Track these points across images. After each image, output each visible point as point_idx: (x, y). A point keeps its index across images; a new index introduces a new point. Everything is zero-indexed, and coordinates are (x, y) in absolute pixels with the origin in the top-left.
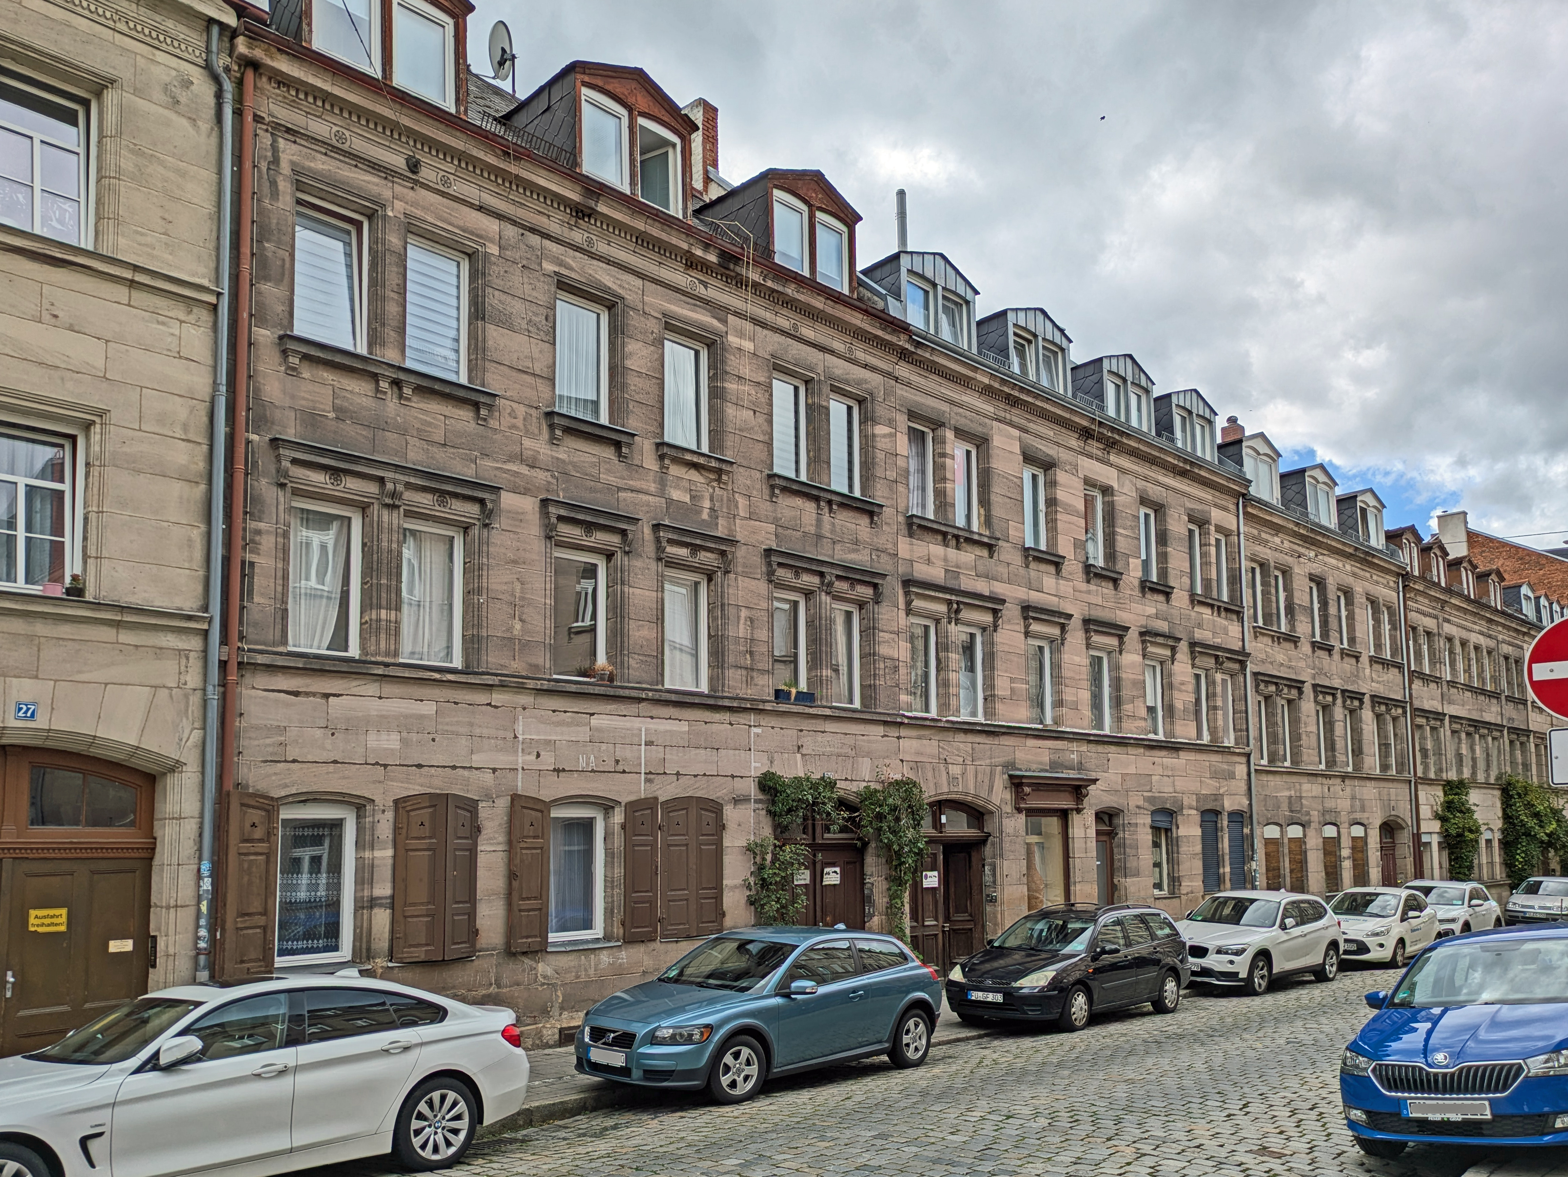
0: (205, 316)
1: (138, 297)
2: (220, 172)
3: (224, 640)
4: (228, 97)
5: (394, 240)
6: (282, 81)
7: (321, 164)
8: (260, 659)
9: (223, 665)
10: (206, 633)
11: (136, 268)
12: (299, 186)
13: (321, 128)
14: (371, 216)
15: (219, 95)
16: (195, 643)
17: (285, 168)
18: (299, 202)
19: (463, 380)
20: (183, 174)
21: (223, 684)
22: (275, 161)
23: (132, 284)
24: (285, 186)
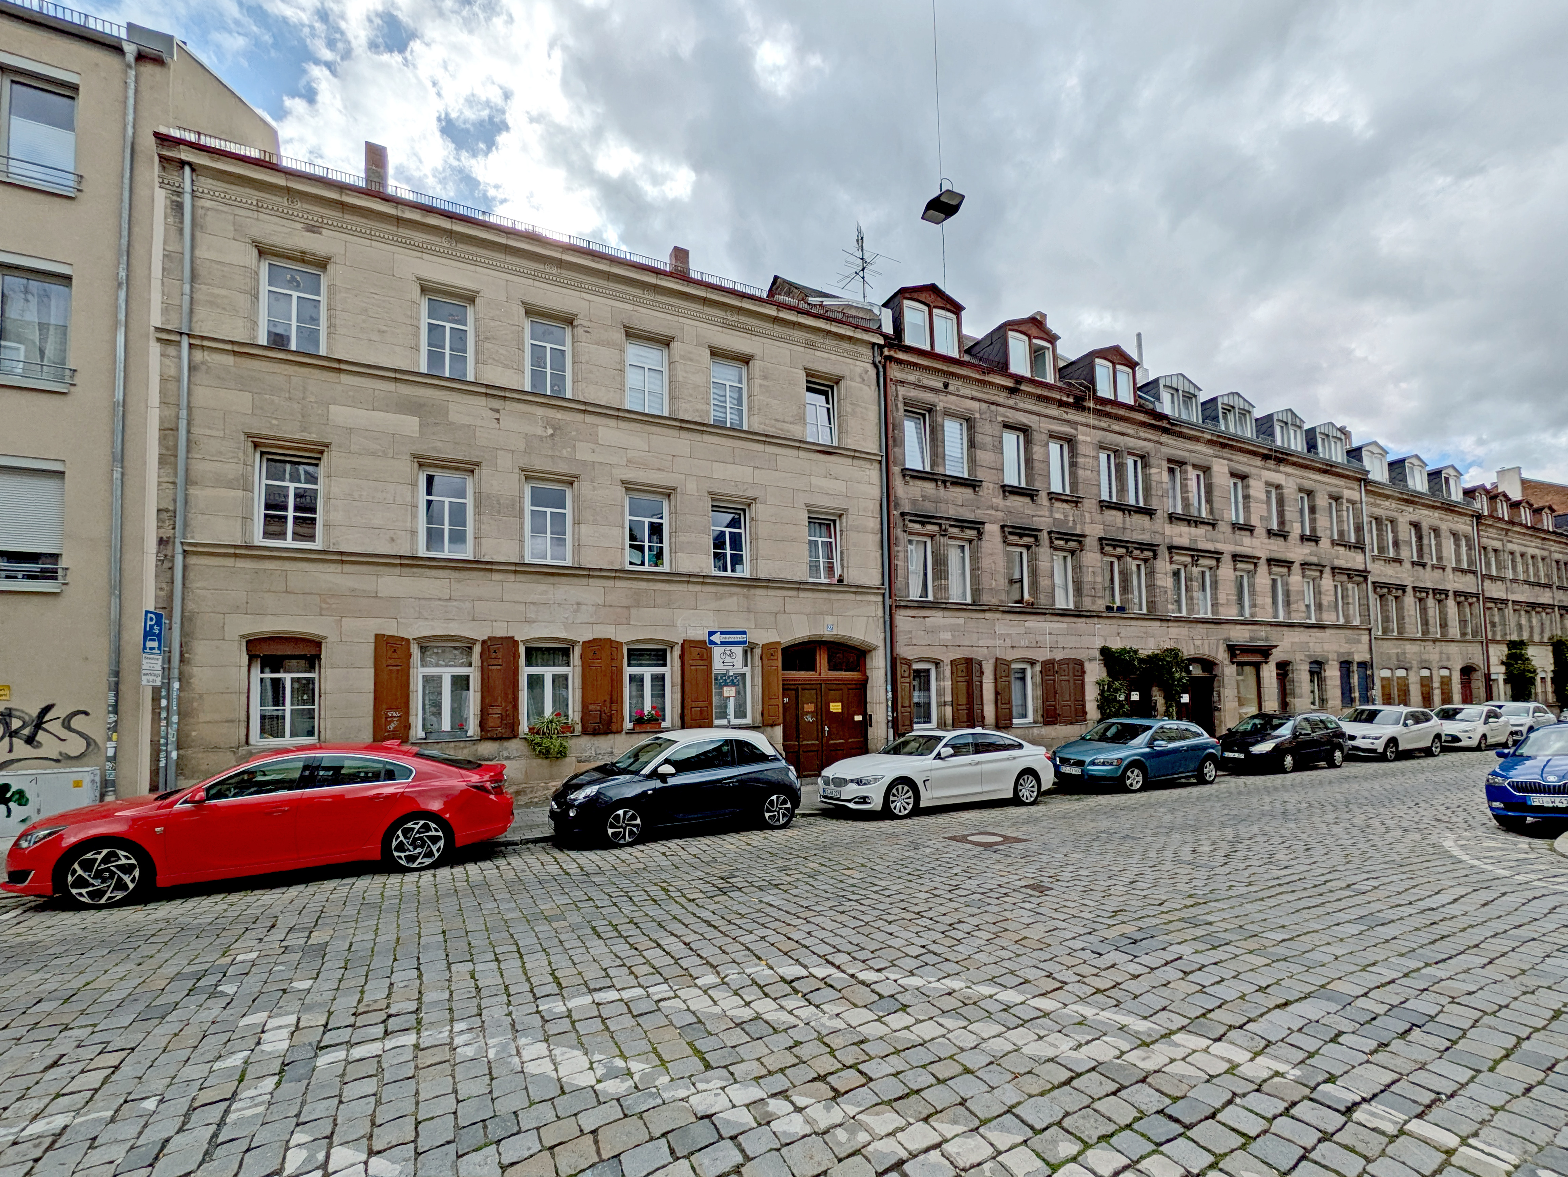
0: (877, 465)
1: (856, 462)
2: (879, 406)
3: (890, 597)
4: (881, 373)
5: (939, 419)
6: (899, 362)
7: (913, 393)
8: (902, 604)
9: (890, 606)
10: (883, 595)
11: (855, 451)
12: (905, 404)
13: (912, 377)
14: (930, 411)
15: (878, 374)
16: (880, 598)
17: (900, 398)
18: (906, 411)
19: (966, 476)
20: (866, 409)
21: (891, 615)
22: (897, 396)
23: (854, 457)
24: (901, 406)
